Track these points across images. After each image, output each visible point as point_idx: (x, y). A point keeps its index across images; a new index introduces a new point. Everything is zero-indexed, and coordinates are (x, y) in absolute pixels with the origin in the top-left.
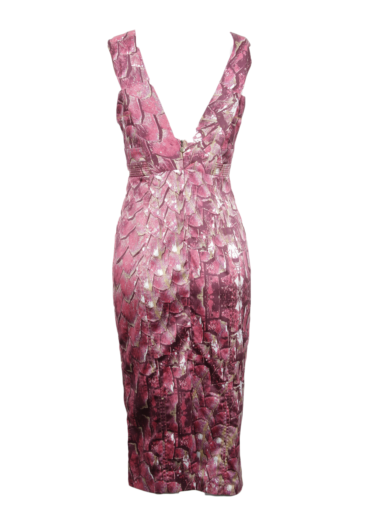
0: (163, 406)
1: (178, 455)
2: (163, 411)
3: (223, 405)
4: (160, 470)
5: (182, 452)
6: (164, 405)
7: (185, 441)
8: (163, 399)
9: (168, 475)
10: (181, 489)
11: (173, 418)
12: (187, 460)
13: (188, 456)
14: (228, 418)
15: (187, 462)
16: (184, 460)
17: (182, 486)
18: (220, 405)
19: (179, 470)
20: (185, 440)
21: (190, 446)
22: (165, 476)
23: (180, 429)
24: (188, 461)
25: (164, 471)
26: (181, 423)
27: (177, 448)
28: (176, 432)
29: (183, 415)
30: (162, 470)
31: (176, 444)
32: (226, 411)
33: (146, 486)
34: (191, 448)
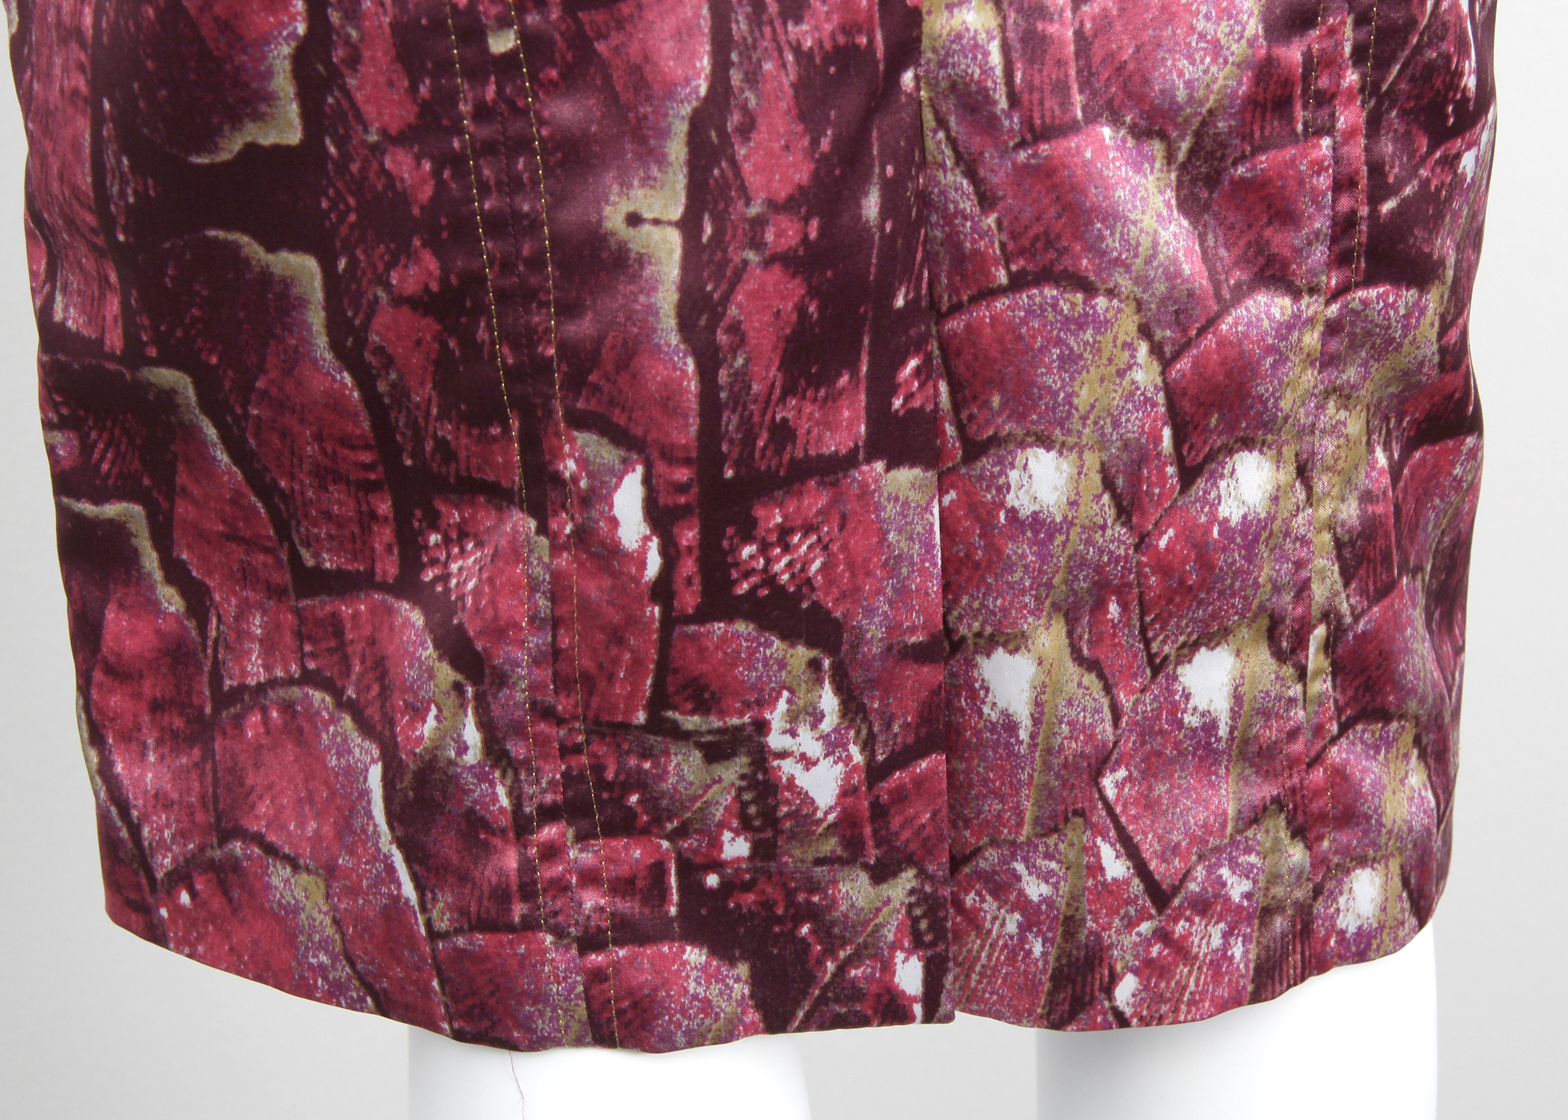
0: (516, 127)
1: (705, 688)
2: (514, 185)
3: (1308, 56)
4: (504, 822)
5: (750, 667)
6: (524, 112)
7: (787, 548)
8: (502, 43)
9: (590, 878)
10: (752, 1016)
11: (635, 278)
12: (824, 738)
13: (829, 701)
14: (1345, 203)
15: (825, 764)
16: (776, 740)
17: (756, 980)
18: (1265, 70)
19: (727, 835)
20: (784, 532)
21: (853, 593)
22: (560, 887)
23: (730, 422)
24: (833, 745)
25: (549, 832)
26: (734, 351)
27: (689, 620)
28: (670, 456)
29: (768, 263)
30: (522, 827)
31: (679, 584)
32: (1329, 131)
33: (334, 958)
34: (870, 612)
